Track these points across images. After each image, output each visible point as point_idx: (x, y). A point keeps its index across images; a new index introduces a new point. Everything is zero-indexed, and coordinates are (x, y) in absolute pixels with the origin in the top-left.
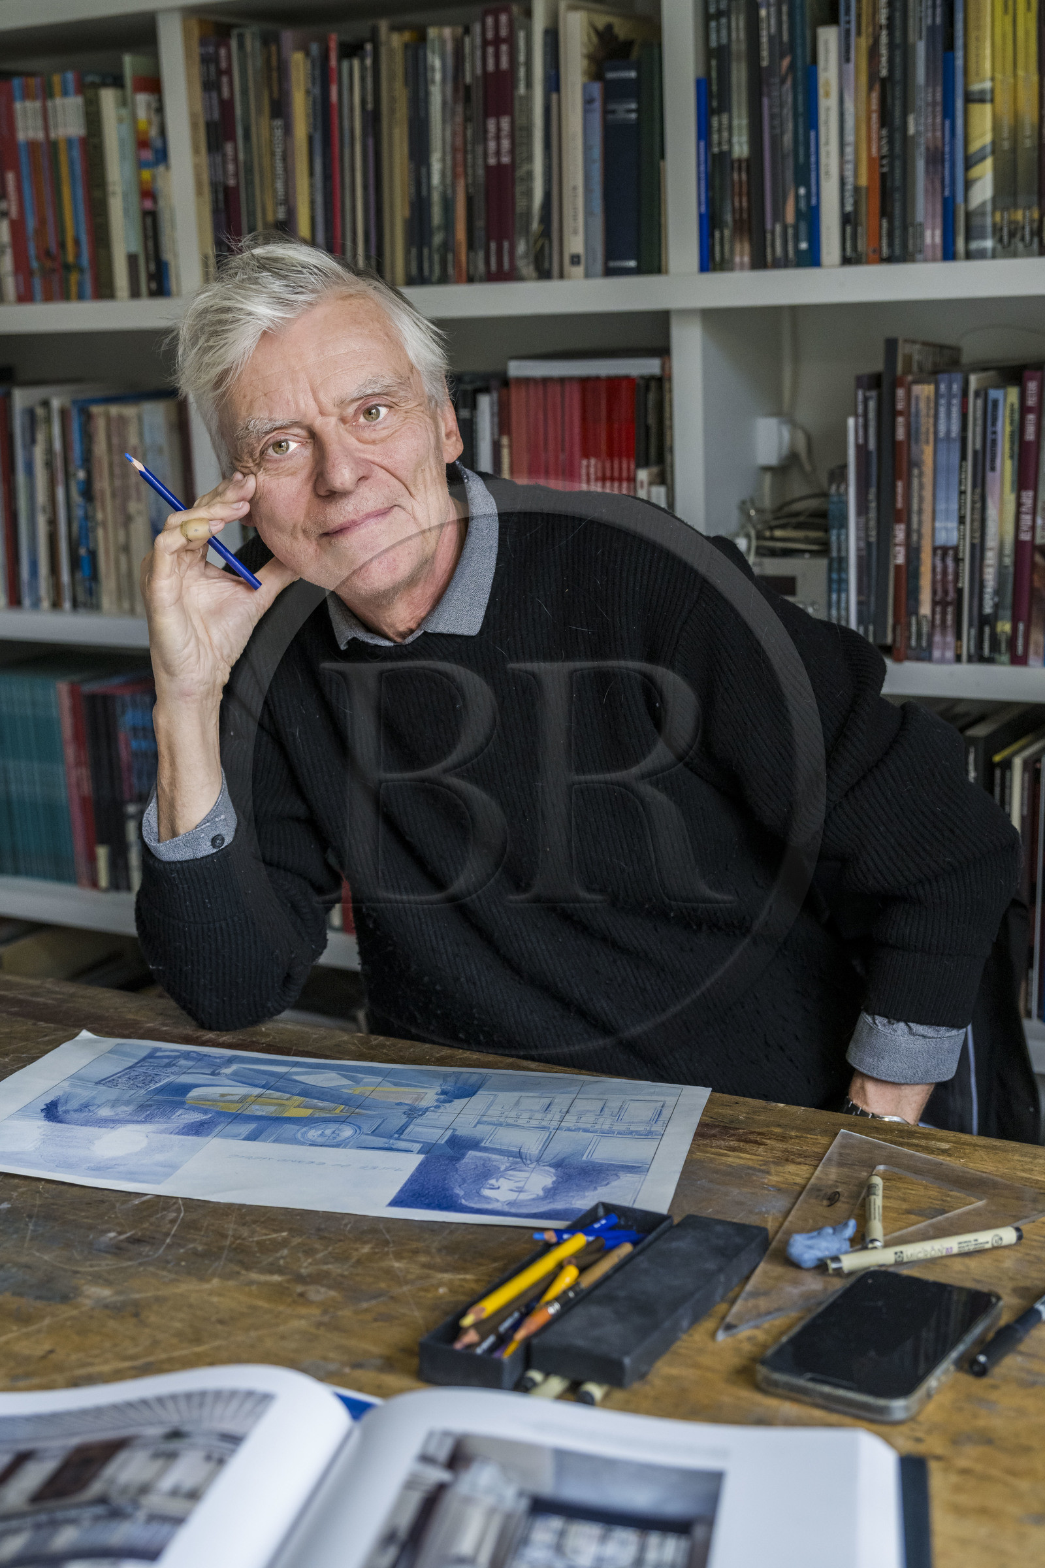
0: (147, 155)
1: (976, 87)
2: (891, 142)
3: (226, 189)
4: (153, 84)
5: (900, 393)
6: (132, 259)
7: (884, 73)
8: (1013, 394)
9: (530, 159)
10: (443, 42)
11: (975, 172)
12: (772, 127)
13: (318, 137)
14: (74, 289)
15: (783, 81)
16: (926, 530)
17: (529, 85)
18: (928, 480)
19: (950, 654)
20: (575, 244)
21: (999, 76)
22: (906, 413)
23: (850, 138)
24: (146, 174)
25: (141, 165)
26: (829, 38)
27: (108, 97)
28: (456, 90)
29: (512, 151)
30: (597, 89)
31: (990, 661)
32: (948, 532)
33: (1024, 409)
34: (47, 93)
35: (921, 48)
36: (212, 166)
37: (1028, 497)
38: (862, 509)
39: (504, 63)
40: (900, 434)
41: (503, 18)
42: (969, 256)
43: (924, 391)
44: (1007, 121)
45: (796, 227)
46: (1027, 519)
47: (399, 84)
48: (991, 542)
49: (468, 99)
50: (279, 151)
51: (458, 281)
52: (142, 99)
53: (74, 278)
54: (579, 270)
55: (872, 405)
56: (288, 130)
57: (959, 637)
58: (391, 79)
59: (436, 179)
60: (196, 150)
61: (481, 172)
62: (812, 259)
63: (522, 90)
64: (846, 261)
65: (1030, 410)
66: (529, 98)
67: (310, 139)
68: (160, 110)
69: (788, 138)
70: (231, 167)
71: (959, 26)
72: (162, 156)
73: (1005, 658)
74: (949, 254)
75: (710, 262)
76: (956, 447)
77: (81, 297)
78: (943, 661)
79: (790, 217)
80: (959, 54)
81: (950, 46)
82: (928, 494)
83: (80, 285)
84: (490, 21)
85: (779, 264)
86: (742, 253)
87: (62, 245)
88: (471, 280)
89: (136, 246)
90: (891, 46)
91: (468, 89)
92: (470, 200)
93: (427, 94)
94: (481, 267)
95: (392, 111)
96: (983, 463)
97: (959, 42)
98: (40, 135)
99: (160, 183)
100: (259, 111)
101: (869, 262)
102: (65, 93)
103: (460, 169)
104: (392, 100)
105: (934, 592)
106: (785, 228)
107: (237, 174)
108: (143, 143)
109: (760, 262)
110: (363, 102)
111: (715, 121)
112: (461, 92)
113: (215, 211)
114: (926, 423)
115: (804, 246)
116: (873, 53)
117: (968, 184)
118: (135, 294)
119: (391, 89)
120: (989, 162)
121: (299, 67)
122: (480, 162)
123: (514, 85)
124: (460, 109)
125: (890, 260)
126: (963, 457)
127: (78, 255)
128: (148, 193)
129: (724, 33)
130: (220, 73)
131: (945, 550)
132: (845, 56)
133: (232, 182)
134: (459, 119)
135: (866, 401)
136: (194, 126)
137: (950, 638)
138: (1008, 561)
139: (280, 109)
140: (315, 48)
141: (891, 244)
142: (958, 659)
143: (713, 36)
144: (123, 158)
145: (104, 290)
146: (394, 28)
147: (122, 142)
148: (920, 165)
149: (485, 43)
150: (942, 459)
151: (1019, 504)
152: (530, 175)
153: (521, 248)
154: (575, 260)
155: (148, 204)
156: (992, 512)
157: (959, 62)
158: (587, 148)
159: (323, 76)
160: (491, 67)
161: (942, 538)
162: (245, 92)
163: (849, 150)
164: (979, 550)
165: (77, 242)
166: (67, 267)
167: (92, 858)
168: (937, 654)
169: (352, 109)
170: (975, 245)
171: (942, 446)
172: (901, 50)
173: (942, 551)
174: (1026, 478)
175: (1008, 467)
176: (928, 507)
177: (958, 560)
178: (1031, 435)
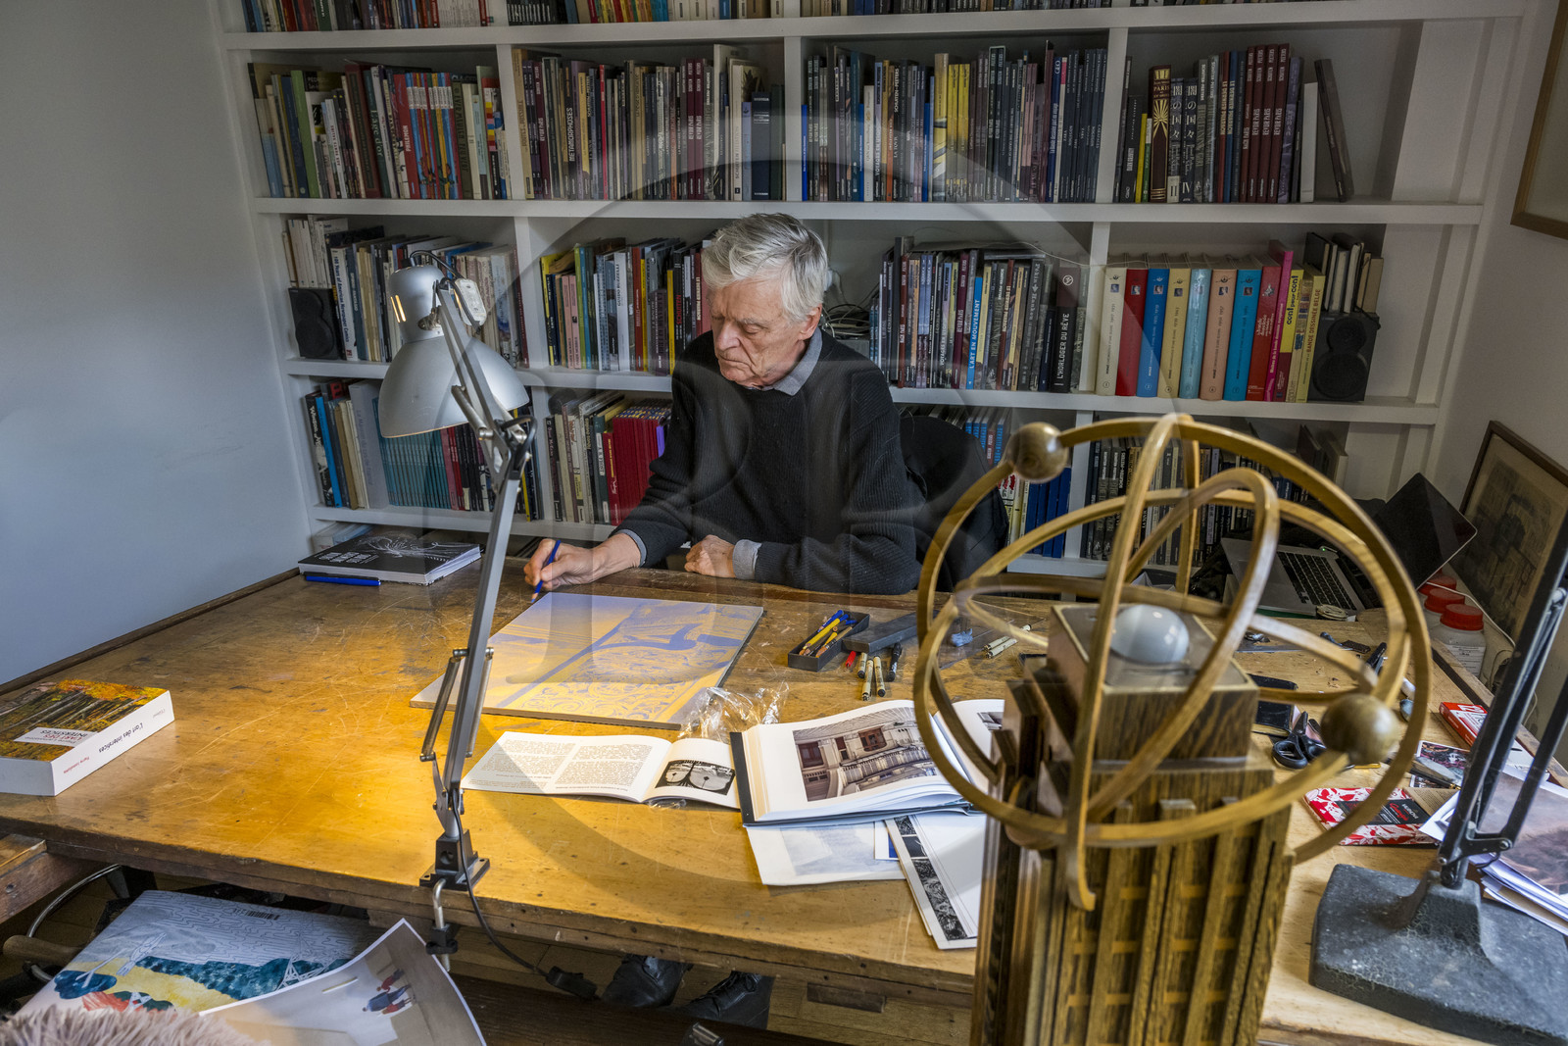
0: (491, 121)
1: (938, 120)
2: (899, 143)
3: (539, 143)
4: (494, 82)
5: (904, 263)
6: (483, 178)
7: (896, 110)
8: (956, 266)
9: (712, 138)
10: (664, 74)
11: (938, 160)
12: (840, 132)
13: (594, 119)
14: (447, 192)
15: (846, 111)
16: (914, 327)
17: (712, 101)
18: (916, 304)
19: (924, 384)
20: (737, 183)
21: (950, 116)
22: (907, 273)
23: (879, 140)
24: (491, 132)
25: (488, 127)
26: (870, 91)
27: (467, 89)
28: (671, 100)
29: (703, 133)
30: (749, 105)
31: (942, 387)
32: (925, 328)
33: (960, 272)
34: (428, 84)
35: (914, 99)
36: (531, 130)
37: (961, 312)
38: (885, 317)
39: (699, 89)
40: (904, 283)
41: (698, 65)
42: (934, 200)
43: (915, 263)
44: (953, 138)
45: (852, 182)
46: (960, 323)
47: (640, 94)
48: (944, 333)
49: (678, 105)
50: (570, 124)
51: (672, 199)
52: (488, 91)
53: (447, 186)
54: (739, 196)
55: (890, 268)
56: (576, 114)
57: (928, 376)
58: (636, 91)
59: (661, 146)
60: (521, 121)
61: (685, 143)
62: (859, 197)
63: (708, 103)
64: (876, 199)
65: (963, 273)
66: (711, 107)
67: (589, 119)
68: (498, 96)
69: (848, 138)
70: (542, 132)
71: (932, 91)
72: (500, 122)
73: (949, 385)
74: (925, 199)
75: (808, 196)
76: (929, 289)
77: (451, 197)
78: (921, 387)
79: (849, 177)
80: (932, 104)
81: (928, 100)
82: (916, 310)
83: (451, 190)
84: (690, 65)
85: (841, 199)
86: (823, 193)
87: (440, 168)
88: (680, 198)
89: (486, 171)
90: (900, 97)
91: (678, 100)
92: (679, 157)
93: (656, 101)
94: (685, 192)
95: (636, 108)
96: (940, 297)
97: (932, 99)
98: (425, 106)
99: (498, 137)
100: (559, 103)
101: (886, 200)
102: (440, 85)
103: (674, 141)
104: (636, 102)
105: (918, 355)
106: (846, 181)
107: (545, 135)
108: (489, 116)
109: (833, 197)
110: (620, 102)
111: (811, 126)
112: (675, 101)
113: (533, 155)
114: (916, 278)
115: (855, 190)
116: (891, 100)
117: (934, 166)
118: (485, 197)
119: (635, 97)
120: (944, 156)
121: (583, 82)
122: (684, 137)
123: (704, 100)
124: (674, 109)
125: (897, 200)
126: (932, 294)
127: (449, 174)
128: (492, 142)
129: (816, 84)
130: (535, 80)
131: (923, 336)
132: (877, 101)
133: (542, 139)
134: (673, 115)
135: (888, 266)
136: (520, 108)
137: (925, 377)
138: (952, 342)
139: (571, 102)
140: (592, 71)
141: (898, 193)
142: (928, 386)
143: (810, 85)
144: (477, 122)
145: (466, 194)
146: (636, 65)
147: (476, 113)
148: (913, 156)
149: (687, 77)
150: (923, 293)
151: (957, 316)
152: (712, 146)
153: (707, 183)
154: (737, 191)
155: (493, 148)
156: (945, 319)
157: (932, 109)
158: (743, 136)
159: (596, 87)
160: (691, 90)
161: (921, 332)
162: (550, 91)
163: (878, 146)
164: (938, 337)
165: (449, 166)
166: (443, 181)
167: (460, 494)
168: (918, 384)
169: (613, 106)
170: (936, 195)
171: (923, 289)
172: (904, 100)
173: (922, 337)
174: (960, 304)
175: (953, 299)
176: (915, 317)
177: (929, 341)
178: (963, 285)
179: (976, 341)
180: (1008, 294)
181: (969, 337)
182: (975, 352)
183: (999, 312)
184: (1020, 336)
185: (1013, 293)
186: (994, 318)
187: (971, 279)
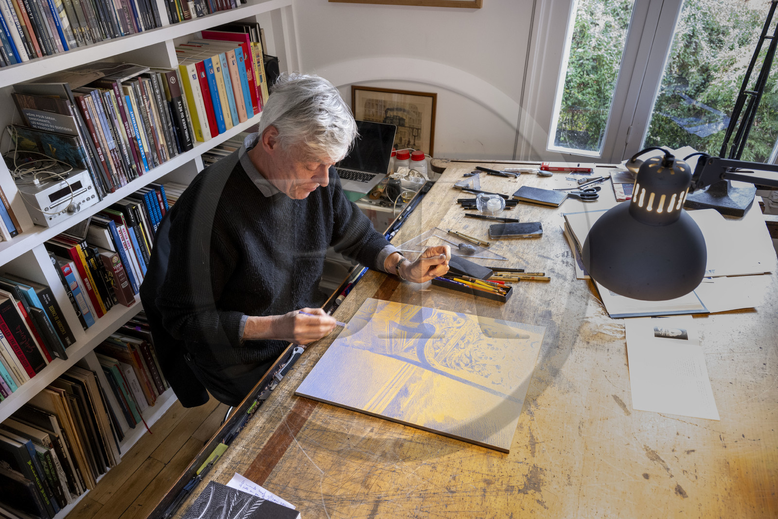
5: (82, 103)
8: (112, 92)
11: (60, 16)
16: (106, 146)
19: (126, 182)
22: (86, 109)
31: (133, 179)
32: (112, 144)
33: (116, 96)
37: (126, 124)
38: (87, 148)
40: (88, 117)
42: (72, 48)
43: (87, 100)
45: (6, 48)
46: (128, 131)
48: (123, 142)
57: (125, 175)
62: (17, 60)
64: (30, 58)
65: (118, 96)
73: (138, 175)
74: (66, 49)
76: (104, 115)
78: (125, 185)
82: (102, 134)
101: (39, 57)
105: (115, 165)
120: (63, 12)
125: (47, 55)
126: (107, 118)
131: (113, 150)
137: (124, 177)
138: (129, 146)
141: (45, 49)
142: (128, 182)
150: (102, 121)
151: (125, 127)
156: (120, 132)
161: (111, 147)
164: (120, 146)
168: (122, 184)
170: (71, 44)
174: (124, 119)
175: (119, 116)
176: (103, 138)
177: (117, 152)
178: (121, 105)
179: (141, 139)
180: (145, 100)
181: (136, 138)
182: (142, 146)
183: (145, 115)
184: (161, 125)
185: (148, 99)
186: (145, 120)
187: (123, 98)
